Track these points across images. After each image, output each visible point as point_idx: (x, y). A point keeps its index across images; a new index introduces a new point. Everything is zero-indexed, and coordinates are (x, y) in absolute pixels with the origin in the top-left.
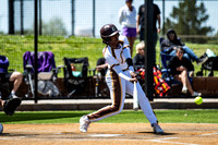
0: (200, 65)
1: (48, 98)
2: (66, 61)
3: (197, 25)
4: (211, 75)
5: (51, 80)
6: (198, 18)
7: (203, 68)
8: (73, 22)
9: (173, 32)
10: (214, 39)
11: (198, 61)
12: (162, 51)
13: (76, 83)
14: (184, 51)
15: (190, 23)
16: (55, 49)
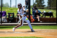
0: (42, 14)
1: (4, 23)
2: (9, 14)
3: (42, 4)
4: (45, 17)
5: (5, 18)
6: (42, 3)
7: (43, 15)
8: (11, 4)
9: (35, 6)
10: (46, 8)
11: (42, 13)
12: (33, 11)
13: (11, 19)
14: (38, 11)
15: (40, 4)
16: (6, 10)
